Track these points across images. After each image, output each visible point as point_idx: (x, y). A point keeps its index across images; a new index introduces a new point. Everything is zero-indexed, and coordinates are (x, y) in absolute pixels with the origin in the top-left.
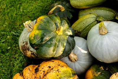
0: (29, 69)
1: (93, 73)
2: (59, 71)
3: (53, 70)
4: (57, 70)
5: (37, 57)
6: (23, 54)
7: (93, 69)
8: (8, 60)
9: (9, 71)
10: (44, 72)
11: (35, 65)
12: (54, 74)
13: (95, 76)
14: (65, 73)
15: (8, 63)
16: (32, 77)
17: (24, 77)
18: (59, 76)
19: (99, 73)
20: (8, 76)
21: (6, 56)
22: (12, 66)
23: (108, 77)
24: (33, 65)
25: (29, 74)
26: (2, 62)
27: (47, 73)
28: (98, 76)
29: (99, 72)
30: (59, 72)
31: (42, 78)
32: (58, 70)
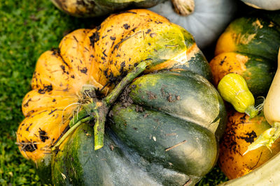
0: (74, 37)
1: (237, 38)
2: (152, 32)
3: (136, 31)
4: (146, 30)
5: (92, 11)
6: (56, 8)
7: (234, 29)
8: (20, 26)
9: (27, 51)
10: (113, 39)
11: (88, 30)
12: (139, 40)
13: (241, 44)
14: (166, 36)
15: (23, 34)
16: (83, 56)
17: (64, 57)
18: (153, 46)
19: (253, 36)
20: (25, 63)
21: (14, 16)
22: (32, 41)
23: (273, 42)
24: (84, 30)
25: (75, 50)
26: (6, 32)
27: (122, 40)
28: (250, 43)
29: (250, 33)
30: (153, 36)
31: (108, 55)
32: (149, 31)
